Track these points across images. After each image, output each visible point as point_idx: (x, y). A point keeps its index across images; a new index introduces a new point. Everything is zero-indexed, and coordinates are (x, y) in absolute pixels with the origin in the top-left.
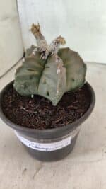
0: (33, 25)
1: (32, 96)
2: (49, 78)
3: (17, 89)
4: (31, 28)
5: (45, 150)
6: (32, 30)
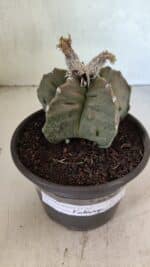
0: (62, 39)
1: (67, 141)
2: (98, 110)
3: (46, 136)
4: (58, 43)
6: (61, 46)
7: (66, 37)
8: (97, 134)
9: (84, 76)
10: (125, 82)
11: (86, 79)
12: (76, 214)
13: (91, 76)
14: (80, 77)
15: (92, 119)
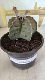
0: (14, 7)
1: (17, 40)
4: (13, 8)
5: (27, 63)
6: (13, 9)
7: (15, 6)
8: (26, 36)
9: (21, 18)
10: (35, 21)
11: (21, 19)
12: (21, 63)
13: (23, 18)
14: (20, 18)
15: (24, 31)
